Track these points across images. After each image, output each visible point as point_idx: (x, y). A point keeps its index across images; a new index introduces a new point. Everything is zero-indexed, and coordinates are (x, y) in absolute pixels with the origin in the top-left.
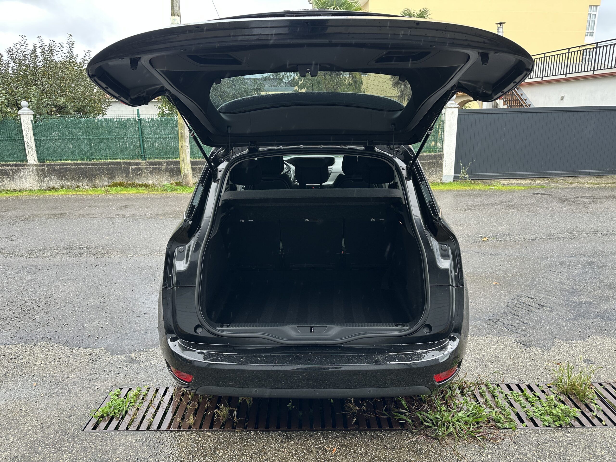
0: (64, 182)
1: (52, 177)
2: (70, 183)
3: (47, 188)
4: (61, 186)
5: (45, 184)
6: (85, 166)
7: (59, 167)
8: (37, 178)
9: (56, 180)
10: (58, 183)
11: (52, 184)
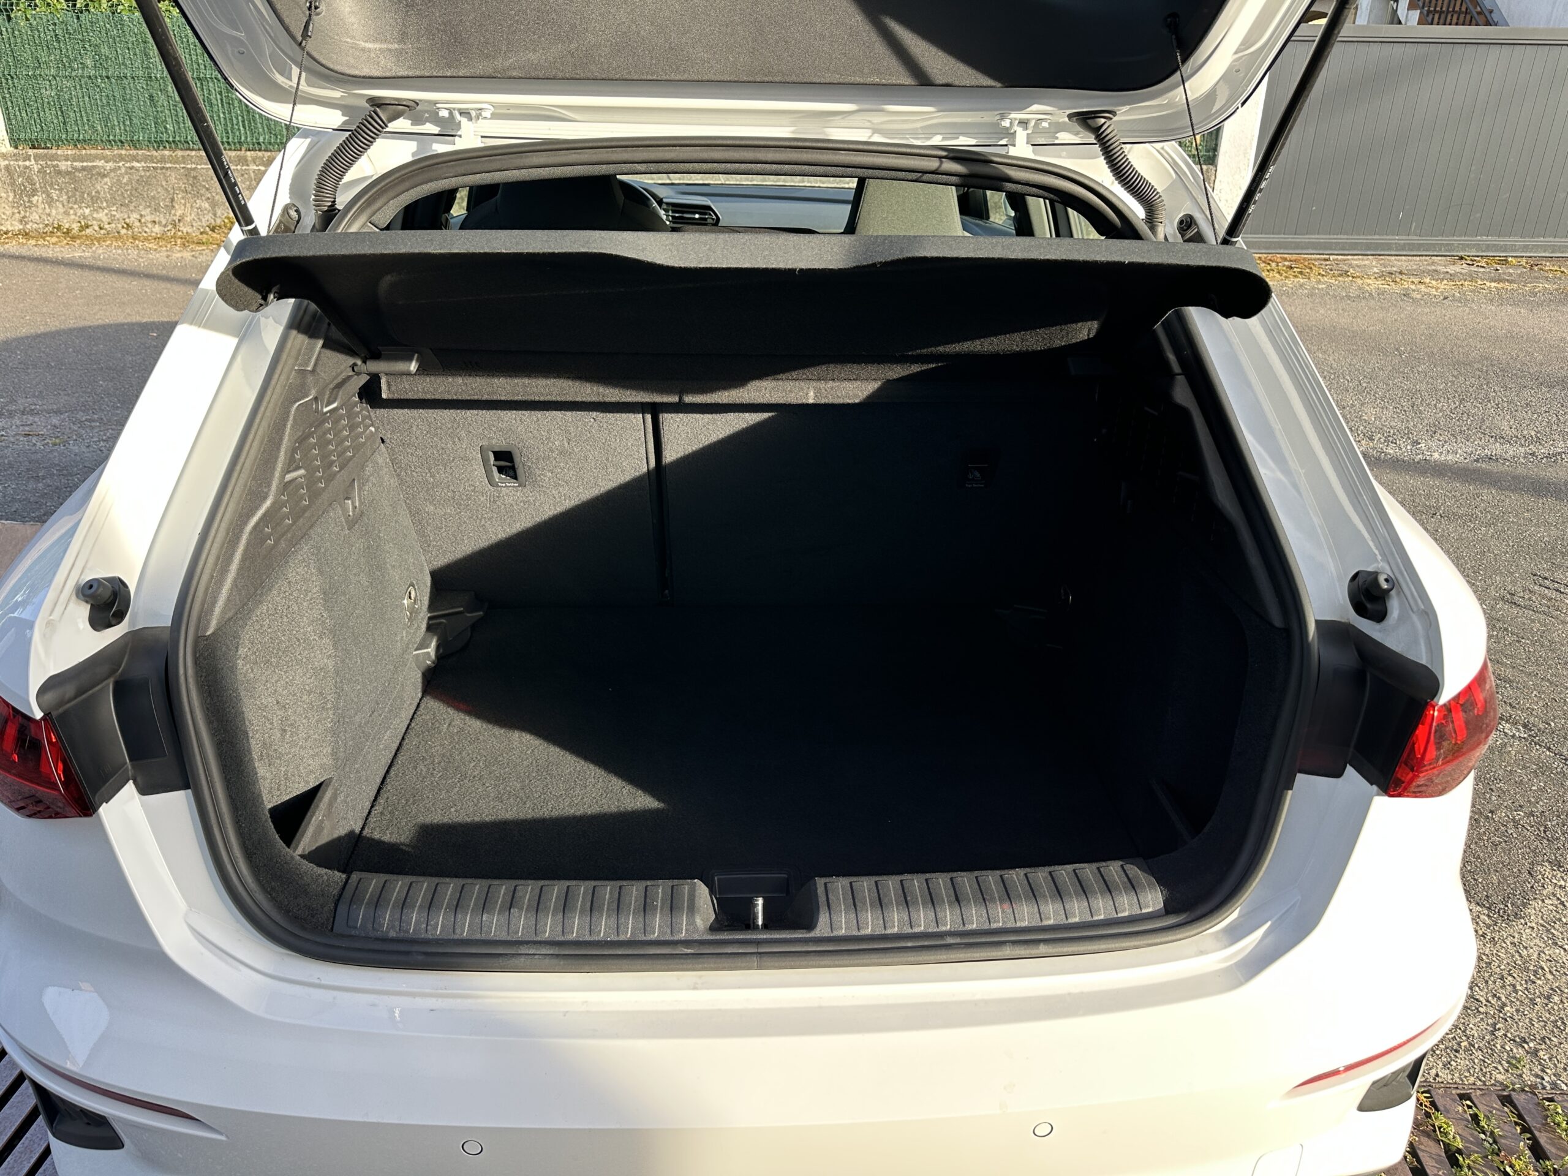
0: (87, 211)
1: (55, 194)
2: (107, 215)
3: (41, 226)
4: (79, 222)
5: (34, 214)
6: (143, 164)
7: (69, 163)
8: (11, 195)
9: (65, 204)
10: (72, 212)
11: (57, 214)
